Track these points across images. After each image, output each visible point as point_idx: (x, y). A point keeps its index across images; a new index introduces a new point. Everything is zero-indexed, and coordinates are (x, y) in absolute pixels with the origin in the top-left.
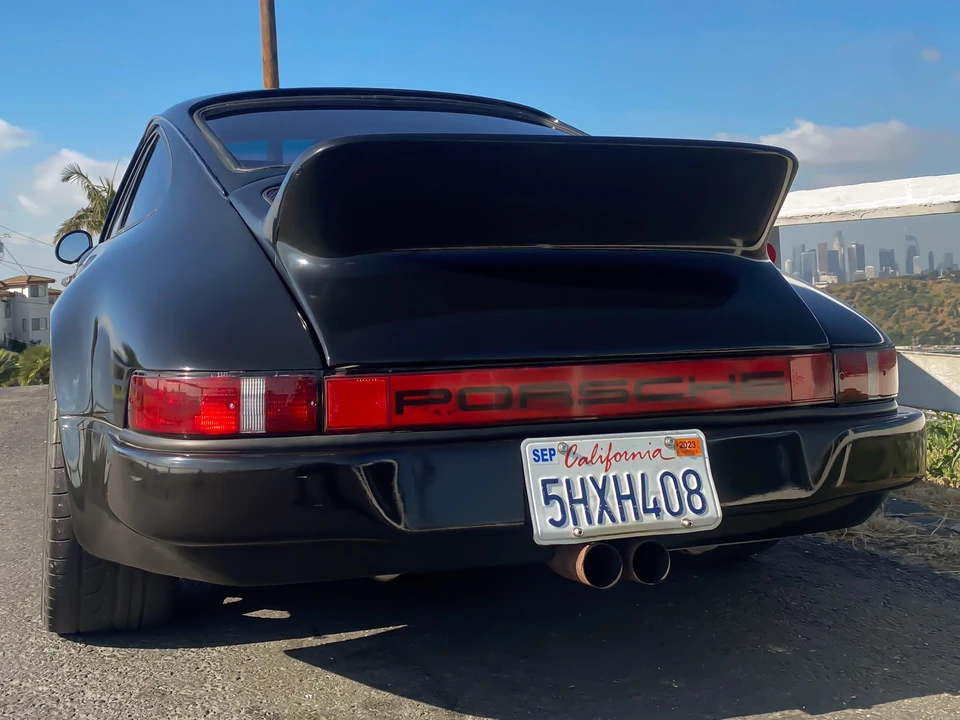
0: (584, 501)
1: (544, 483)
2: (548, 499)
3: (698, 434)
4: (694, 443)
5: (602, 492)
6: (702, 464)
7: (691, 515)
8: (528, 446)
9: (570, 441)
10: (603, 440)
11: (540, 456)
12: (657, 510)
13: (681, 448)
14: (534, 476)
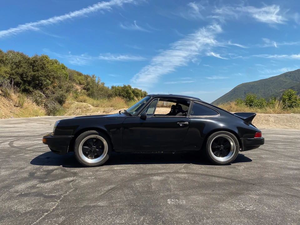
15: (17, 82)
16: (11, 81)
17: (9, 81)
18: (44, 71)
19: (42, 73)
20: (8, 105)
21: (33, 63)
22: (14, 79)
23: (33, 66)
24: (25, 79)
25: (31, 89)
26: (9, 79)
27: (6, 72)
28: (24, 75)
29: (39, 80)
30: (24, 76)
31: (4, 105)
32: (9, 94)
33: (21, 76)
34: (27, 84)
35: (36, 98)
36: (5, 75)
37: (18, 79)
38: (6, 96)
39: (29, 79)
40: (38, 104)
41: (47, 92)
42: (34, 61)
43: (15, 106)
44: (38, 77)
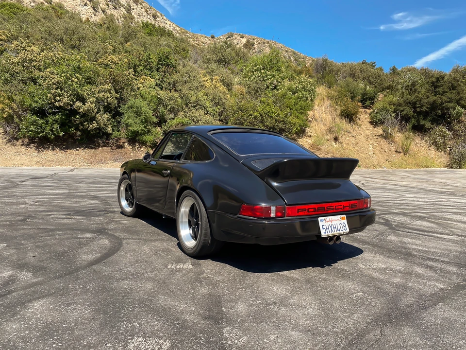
0: (328, 229)
1: (323, 226)
2: (323, 229)
3: (345, 216)
4: (344, 217)
5: (331, 227)
6: (345, 221)
7: (344, 230)
8: (320, 219)
9: (326, 218)
10: (331, 217)
11: (322, 221)
12: (339, 230)
13: (343, 218)
14: (321, 224)
15: (405, 115)
16: (397, 115)
17: (394, 115)
18: (454, 91)
19: (450, 96)
20: (386, 151)
21: (437, 82)
22: (401, 111)
23: (436, 87)
24: (418, 110)
25: (428, 124)
26: (394, 112)
27: (391, 103)
28: (418, 103)
29: (442, 109)
30: (418, 106)
31: (382, 150)
32: (391, 134)
33: (413, 105)
34: (422, 117)
35: (436, 138)
36: (388, 108)
37: (409, 111)
38: (387, 137)
39: (424, 109)
40: (438, 148)
41: (457, 128)
42: (437, 78)
43: (396, 151)
44: (442, 103)
